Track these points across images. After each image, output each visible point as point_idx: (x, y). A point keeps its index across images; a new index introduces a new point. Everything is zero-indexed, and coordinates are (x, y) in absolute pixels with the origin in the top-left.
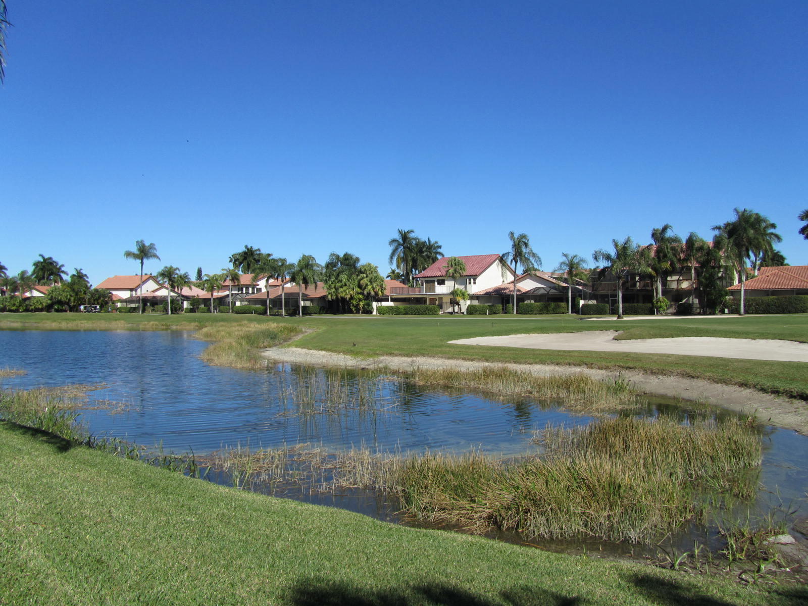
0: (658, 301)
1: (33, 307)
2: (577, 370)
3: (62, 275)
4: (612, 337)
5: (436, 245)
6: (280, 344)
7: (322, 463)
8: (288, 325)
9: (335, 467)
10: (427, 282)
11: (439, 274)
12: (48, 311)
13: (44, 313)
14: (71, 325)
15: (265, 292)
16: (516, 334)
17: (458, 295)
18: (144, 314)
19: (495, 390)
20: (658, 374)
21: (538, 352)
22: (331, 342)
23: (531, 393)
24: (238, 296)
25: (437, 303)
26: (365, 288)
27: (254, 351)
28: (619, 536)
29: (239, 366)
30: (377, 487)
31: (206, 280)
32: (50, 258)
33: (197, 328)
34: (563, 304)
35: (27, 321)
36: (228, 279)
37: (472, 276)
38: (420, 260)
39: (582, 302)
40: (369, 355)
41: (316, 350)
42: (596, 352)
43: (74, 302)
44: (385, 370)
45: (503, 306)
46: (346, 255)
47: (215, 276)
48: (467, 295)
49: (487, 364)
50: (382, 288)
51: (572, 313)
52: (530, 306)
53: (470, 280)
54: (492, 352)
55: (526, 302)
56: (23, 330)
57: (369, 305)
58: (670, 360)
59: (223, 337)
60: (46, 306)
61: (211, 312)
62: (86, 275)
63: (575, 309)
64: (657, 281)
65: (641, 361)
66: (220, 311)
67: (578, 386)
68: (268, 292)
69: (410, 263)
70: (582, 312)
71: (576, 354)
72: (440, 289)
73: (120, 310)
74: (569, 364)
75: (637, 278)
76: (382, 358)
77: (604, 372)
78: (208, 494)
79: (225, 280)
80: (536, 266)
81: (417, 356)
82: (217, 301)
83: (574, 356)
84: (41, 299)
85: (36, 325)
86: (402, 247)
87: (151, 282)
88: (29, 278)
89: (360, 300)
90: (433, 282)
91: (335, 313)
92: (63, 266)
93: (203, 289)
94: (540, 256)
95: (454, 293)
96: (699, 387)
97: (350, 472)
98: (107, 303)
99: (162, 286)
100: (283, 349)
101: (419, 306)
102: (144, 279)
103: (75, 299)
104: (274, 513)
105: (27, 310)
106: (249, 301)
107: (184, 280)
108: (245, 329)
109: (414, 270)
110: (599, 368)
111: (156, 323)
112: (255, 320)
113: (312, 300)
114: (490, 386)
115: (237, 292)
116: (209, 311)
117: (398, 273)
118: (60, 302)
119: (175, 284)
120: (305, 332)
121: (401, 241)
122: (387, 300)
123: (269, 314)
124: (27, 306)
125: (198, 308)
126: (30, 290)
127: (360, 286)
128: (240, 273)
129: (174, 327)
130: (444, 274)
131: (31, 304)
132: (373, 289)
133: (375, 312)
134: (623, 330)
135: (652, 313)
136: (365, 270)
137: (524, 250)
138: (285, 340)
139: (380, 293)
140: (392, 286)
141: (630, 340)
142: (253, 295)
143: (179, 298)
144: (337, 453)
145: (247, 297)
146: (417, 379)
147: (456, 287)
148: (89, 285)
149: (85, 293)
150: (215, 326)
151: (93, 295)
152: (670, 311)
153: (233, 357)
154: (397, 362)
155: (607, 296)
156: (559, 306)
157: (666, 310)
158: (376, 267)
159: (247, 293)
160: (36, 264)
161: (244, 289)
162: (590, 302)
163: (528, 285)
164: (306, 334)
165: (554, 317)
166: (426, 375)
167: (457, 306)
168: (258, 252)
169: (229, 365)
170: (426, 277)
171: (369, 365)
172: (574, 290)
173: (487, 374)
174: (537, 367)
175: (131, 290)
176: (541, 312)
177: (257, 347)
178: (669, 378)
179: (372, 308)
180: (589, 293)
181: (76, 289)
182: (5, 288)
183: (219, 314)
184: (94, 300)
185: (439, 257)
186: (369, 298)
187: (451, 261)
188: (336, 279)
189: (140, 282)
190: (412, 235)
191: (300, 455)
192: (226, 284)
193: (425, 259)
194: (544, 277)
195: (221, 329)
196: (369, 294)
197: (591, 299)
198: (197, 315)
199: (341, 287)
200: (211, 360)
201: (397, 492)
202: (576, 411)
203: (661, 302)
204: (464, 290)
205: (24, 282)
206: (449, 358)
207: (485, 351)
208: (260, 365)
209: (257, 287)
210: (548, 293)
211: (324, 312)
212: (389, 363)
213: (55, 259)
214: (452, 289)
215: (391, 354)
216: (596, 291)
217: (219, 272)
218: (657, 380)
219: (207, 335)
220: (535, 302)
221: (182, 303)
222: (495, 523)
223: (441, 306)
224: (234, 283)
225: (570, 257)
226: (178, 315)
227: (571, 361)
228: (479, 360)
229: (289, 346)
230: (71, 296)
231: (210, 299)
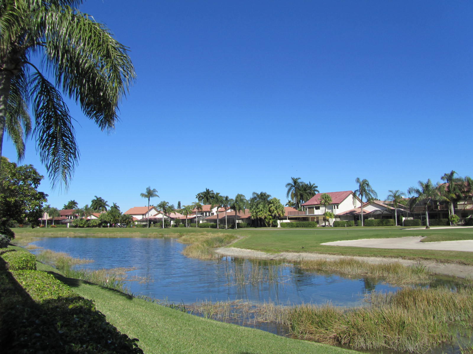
0: (452, 217)
1: (91, 225)
2: (396, 260)
3: (106, 207)
4: (419, 240)
5: (314, 186)
6: (225, 245)
7: (249, 309)
8: (230, 234)
9: (256, 312)
10: (309, 208)
11: (316, 203)
12: (99, 227)
13: (97, 228)
14: (112, 235)
15: (216, 215)
16: (361, 239)
17: (327, 215)
18: (150, 228)
19: (346, 271)
20: (444, 262)
21: (373, 250)
22: (254, 244)
23: (367, 273)
24: (201, 218)
25: (315, 220)
26: (273, 212)
27: (211, 249)
28: (403, 348)
29: (203, 258)
30: (277, 322)
31: (183, 209)
32: (100, 198)
33: (179, 236)
34: (392, 220)
35: (89, 232)
36: (195, 208)
37: (336, 204)
38: (305, 195)
39: (404, 219)
40: (275, 252)
41: (245, 249)
42: (407, 250)
43: (113, 222)
44: (284, 260)
45: (355, 222)
46: (261, 193)
47: (188, 206)
48: (333, 216)
49: (342, 257)
50: (283, 212)
51: (398, 225)
52: (372, 221)
53: (335, 206)
54: (346, 249)
55: (369, 219)
56: (86, 237)
57: (276, 222)
58: (452, 254)
59: (194, 241)
60: (98, 224)
61: (186, 227)
62: (118, 207)
63: (400, 223)
64: (450, 205)
65: (434, 255)
66: (191, 226)
67: (395, 269)
68: (218, 215)
69: (299, 197)
70: (404, 224)
71: (396, 251)
72: (317, 212)
73: (137, 226)
74: (391, 257)
75: (438, 203)
76: (282, 253)
77: (412, 261)
78: (196, 320)
79: (194, 209)
80: (374, 197)
81: (302, 252)
82: (189, 221)
83: (395, 252)
84: (95, 220)
85: (93, 235)
86: (294, 188)
87: (153, 210)
88: (89, 209)
89: (270, 219)
90: (313, 208)
91: (256, 227)
92: (107, 202)
93: (181, 214)
94: (376, 192)
95: (325, 214)
96: (469, 270)
97: (263, 314)
98: (130, 222)
99: (159, 212)
100: (227, 248)
101: (304, 222)
102: (150, 209)
103: (113, 220)
104: (227, 329)
105: (88, 226)
106: (207, 220)
107: (171, 209)
108: (205, 237)
109: (301, 201)
110: (409, 259)
111: (157, 233)
112: (211, 231)
113: (242, 219)
114: (343, 269)
115: (200, 215)
116: (185, 226)
117: (292, 202)
118: (106, 222)
119: (167, 211)
120: (239, 238)
121: (293, 184)
122: (286, 219)
123: (218, 228)
124: (88, 225)
125: (179, 224)
126: (90, 215)
127: (270, 211)
128: (202, 204)
129: (166, 236)
130: (319, 203)
131: (91, 223)
132: (278, 212)
133: (279, 226)
134: (427, 236)
135: (448, 224)
136: (273, 202)
137: (366, 188)
138: (228, 243)
139: (282, 215)
140: (288, 210)
141: (430, 242)
142: (210, 217)
143: (169, 219)
144: (257, 305)
145: (206, 218)
146: (302, 266)
147: (326, 211)
148: (121, 212)
149: (119, 217)
150: (189, 235)
151: (123, 218)
152: (460, 223)
153: (199, 253)
154: (291, 256)
155: (419, 215)
156: (389, 222)
157: (458, 223)
158: (279, 200)
159: (206, 215)
160: (93, 201)
161: (204, 213)
162: (409, 219)
163: (370, 209)
164: (239, 239)
165: (386, 228)
166: (307, 263)
167: (327, 222)
168: (212, 192)
169: (198, 257)
170: (308, 205)
171: (275, 257)
172: (399, 212)
173: (342, 262)
174: (372, 258)
175: (143, 215)
176: (378, 225)
177: (213, 247)
178: (451, 265)
179: (278, 224)
180: (408, 213)
181: (114, 215)
182: (77, 214)
183: (191, 228)
184: (123, 221)
185: (316, 193)
186: (276, 218)
187: (323, 196)
188: (256, 207)
189: (148, 210)
190: (299, 181)
191: (237, 305)
192: (194, 211)
193: (308, 195)
194: (379, 204)
195: (192, 237)
196: (275, 215)
197: (409, 216)
198: (178, 228)
199: (259, 212)
200: (188, 255)
201: (288, 325)
202: (392, 284)
203: (454, 218)
204: (331, 212)
205: (87, 211)
206: (320, 253)
207: (341, 249)
208: (215, 257)
209: (212, 212)
210: (382, 213)
211: (250, 226)
212: (286, 256)
213: (102, 198)
214: (324, 212)
215: (287, 251)
216: (412, 211)
217: (191, 204)
218: (444, 266)
219: (185, 240)
220: (375, 219)
221: (170, 222)
222: (338, 340)
223: (318, 222)
224: (199, 210)
225: (394, 192)
226: (168, 229)
227: (392, 255)
228: (338, 254)
229: (230, 246)
230: (111, 218)
231: (185, 220)
